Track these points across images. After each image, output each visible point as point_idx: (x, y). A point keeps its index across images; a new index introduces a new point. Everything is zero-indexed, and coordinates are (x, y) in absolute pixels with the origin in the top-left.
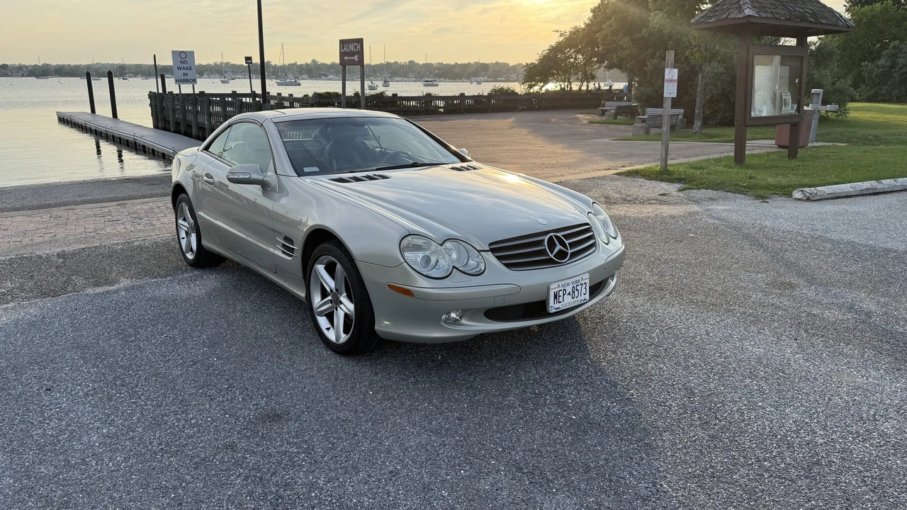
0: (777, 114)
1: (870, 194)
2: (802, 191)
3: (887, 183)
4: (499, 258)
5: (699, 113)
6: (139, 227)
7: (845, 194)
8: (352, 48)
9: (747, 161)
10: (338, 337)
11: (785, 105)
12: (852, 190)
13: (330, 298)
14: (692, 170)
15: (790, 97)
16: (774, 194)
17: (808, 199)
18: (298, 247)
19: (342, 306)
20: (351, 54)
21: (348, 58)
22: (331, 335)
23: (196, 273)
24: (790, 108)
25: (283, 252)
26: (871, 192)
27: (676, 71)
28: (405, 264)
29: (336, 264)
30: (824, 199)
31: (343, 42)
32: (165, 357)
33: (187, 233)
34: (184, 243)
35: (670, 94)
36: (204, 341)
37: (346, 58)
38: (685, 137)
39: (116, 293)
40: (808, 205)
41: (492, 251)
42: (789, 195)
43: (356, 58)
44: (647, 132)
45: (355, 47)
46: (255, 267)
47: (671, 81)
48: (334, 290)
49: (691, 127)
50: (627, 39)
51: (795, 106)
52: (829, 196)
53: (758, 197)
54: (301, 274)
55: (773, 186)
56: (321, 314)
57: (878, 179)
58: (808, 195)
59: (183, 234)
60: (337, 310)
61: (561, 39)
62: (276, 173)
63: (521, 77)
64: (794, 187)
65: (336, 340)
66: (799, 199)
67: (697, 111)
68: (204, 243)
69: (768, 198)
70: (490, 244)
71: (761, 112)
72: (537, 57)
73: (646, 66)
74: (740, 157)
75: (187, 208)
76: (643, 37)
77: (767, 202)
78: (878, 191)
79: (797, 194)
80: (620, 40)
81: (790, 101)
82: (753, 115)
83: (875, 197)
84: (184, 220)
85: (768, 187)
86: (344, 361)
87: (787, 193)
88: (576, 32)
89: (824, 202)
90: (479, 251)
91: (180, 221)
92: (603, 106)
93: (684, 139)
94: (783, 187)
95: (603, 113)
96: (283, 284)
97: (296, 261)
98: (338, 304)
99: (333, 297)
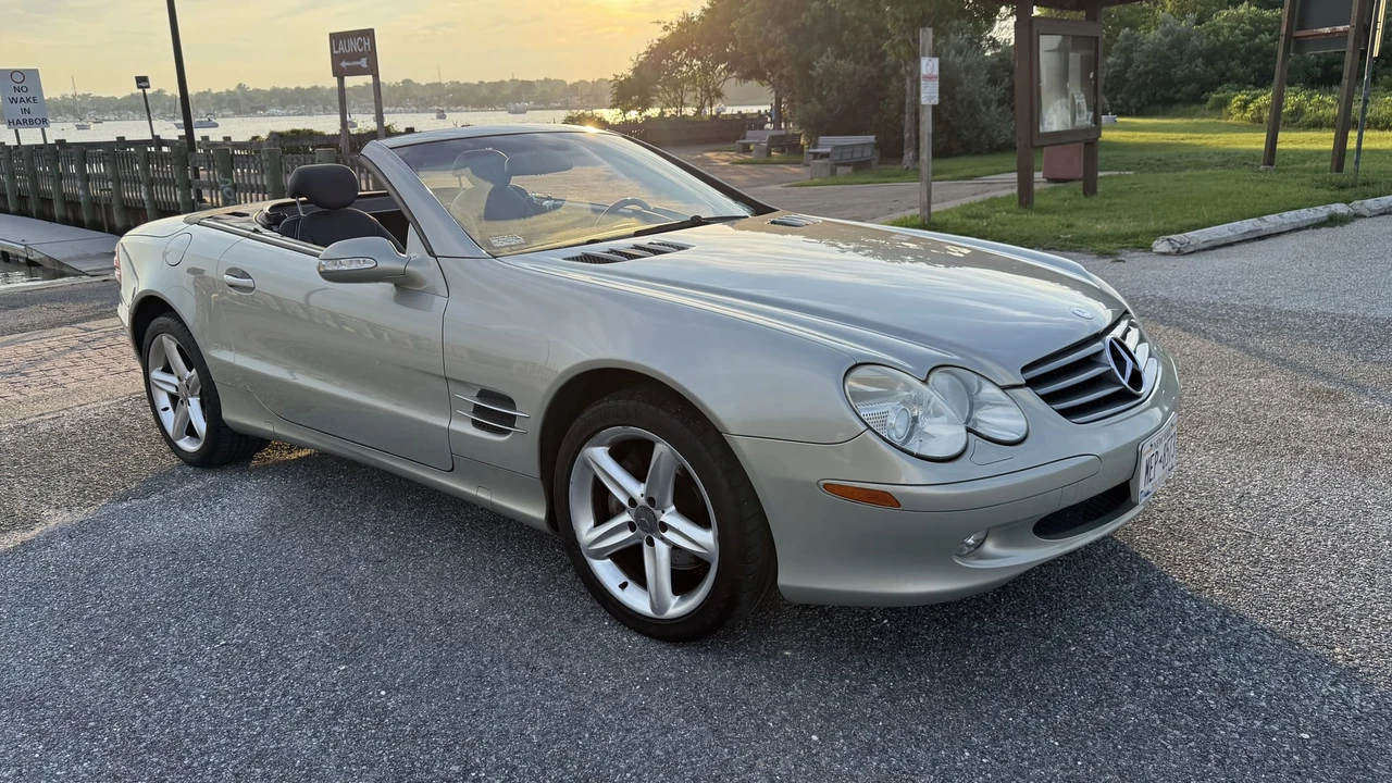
0: (1070, 128)
1: (1255, 239)
2: (1168, 240)
3: (1271, 221)
4: (1049, 399)
5: (910, 138)
6: (33, 392)
7: (1223, 242)
8: (354, 45)
9: (1037, 201)
10: (659, 605)
11: (1079, 112)
12: (1231, 234)
13: (626, 518)
14: (973, 221)
15: (1084, 100)
16: (1125, 248)
17: (1179, 253)
18: (530, 413)
19: (668, 535)
20: (356, 56)
21: (348, 64)
22: (637, 600)
23: (210, 479)
24: (1085, 117)
25: (476, 424)
26: (1255, 236)
27: (936, 61)
28: (869, 434)
29: (651, 445)
30: (1199, 251)
31: (336, 38)
32: (252, 701)
33: (174, 399)
34: (169, 419)
35: (930, 98)
36: (324, 646)
37: (344, 64)
38: (894, 176)
39: (47, 545)
40: (1180, 259)
41: (1032, 383)
42: (1147, 248)
43: (363, 63)
44: (833, 173)
45: (361, 45)
46: (379, 458)
47: (930, 78)
48: (642, 501)
49: (900, 163)
50: (780, 30)
51: (1091, 114)
52: (1205, 246)
53: (1103, 254)
54: (535, 471)
55: (1112, 235)
56: (599, 555)
57: (1259, 215)
58: (1178, 245)
59: (163, 401)
60: (651, 543)
61: (667, 33)
62: (431, 253)
63: (609, 98)
64: (1156, 234)
65: (653, 608)
66: (1164, 254)
67: (907, 136)
68: (229, 415)
69: (1117, 254)
70: (1025, 369)
71: (1051, 124)
72: (631, 65)
73: (813, 68)
74: (1026, 196)
75: (174, 346)
76: (804, 26)
77: (1124, 261)
78: (1264, 233)
79: (1160, 245)
80: (771, 32)
81: (1084, 107)
82: (1041, 130)
83: (1263, 242)
84: (168, 369)
85: (1104, 238)
86: (685, 658)
87: (1139, 245)
88: (687, 23)
89: (1201, 254)
90: (1004, 388)
91: (156, 374)
92: (743, 139)
93: (896, 179)
94: (1126, 237)
95: (746, 149)
96: (474, 492)
97: (522, 443)
98: (653, 530)
99: (637, 516)
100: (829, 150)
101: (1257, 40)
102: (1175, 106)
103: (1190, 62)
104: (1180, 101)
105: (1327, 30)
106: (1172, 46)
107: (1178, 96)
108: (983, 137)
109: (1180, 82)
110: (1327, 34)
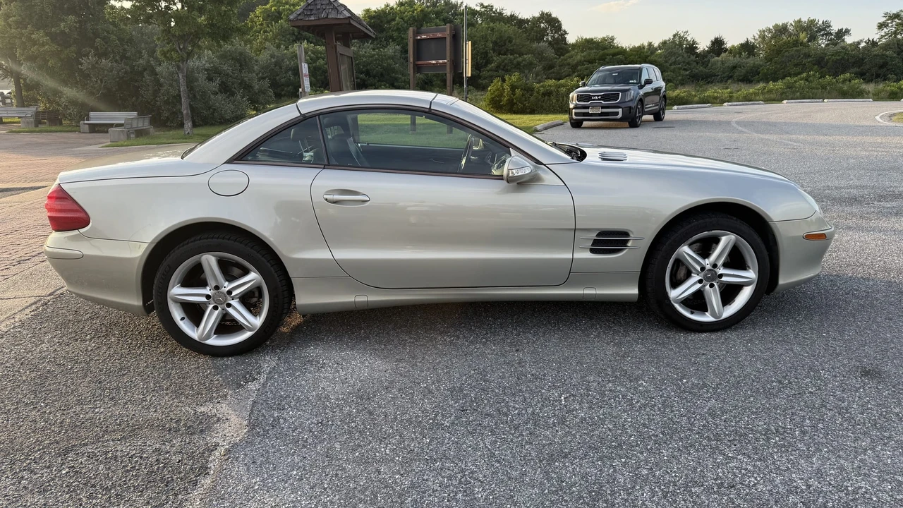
5: (187, 114)
13: (695, 278)
19: (723, 278)
22: (701, 317)
25: (593, 251)
27: (307, 65)
34: (186, 327)
56: (680, 301)
60: (712, 286)
65: (713, 315)
67: (185, 112)
76: (63, 32)
91: (177, 291)
96: (581, 292)
97: (633, 255)
98: (713, 280)
99: (705, 276)
100: (123, 122)
101: (318, 64)
102: (282, 98)
103: (285, 73)
104: (285, 95)
105: (434, 62)
106: (276, 64)
107: (283, 93)
108: (216, 114)
109: (283, 85)
110: (434, 64)
